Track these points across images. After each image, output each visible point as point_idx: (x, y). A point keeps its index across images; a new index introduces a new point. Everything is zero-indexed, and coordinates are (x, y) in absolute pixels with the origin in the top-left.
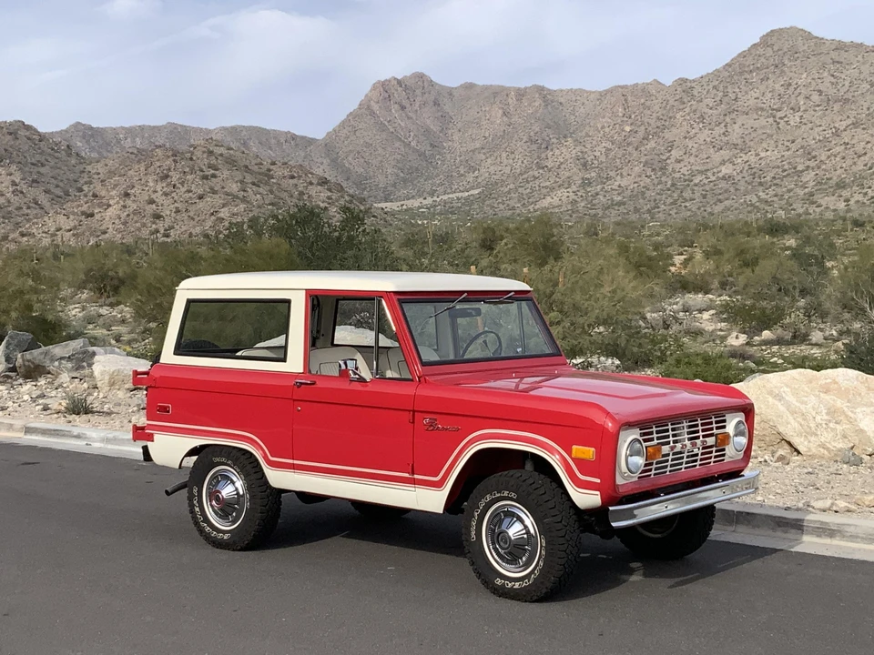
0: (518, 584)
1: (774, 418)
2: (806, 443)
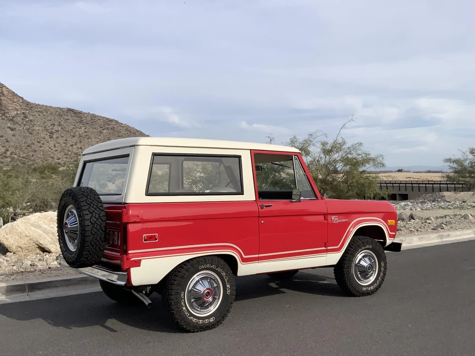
0: (372, 287)
1: (37, 237)
2: (55, 247)
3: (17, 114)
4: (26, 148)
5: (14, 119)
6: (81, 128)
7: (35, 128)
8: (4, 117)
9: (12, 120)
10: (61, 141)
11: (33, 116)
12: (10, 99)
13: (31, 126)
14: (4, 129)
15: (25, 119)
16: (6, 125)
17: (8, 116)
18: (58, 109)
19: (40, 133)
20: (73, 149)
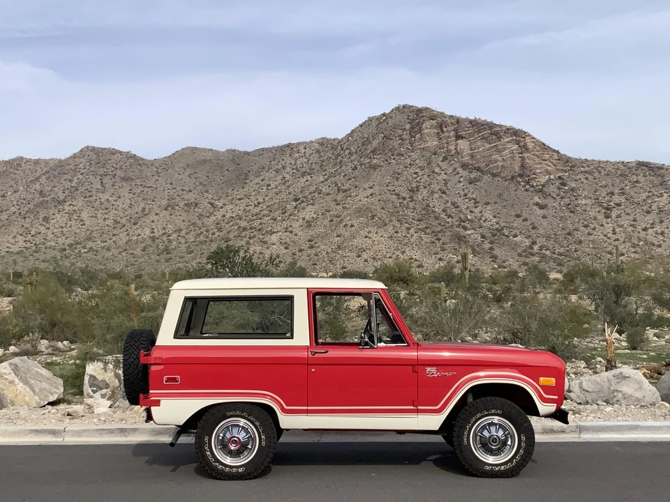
0: (502, 467)
3: (550, 180)
4: (565, 238)
5: (545, 189)
6: (662, 195)
7: (580, 202)
8: (528, 187)
9: (541, 191)
10: (625, 221)
11: (576, 180)
12: (537, 156)
13: (573, 198)
14: (528, 207)
15: (563, 187)
16: (532, 201)
17: (535, 184)
18: (620, 165)
19: (588, 210)
20: (647, 235)
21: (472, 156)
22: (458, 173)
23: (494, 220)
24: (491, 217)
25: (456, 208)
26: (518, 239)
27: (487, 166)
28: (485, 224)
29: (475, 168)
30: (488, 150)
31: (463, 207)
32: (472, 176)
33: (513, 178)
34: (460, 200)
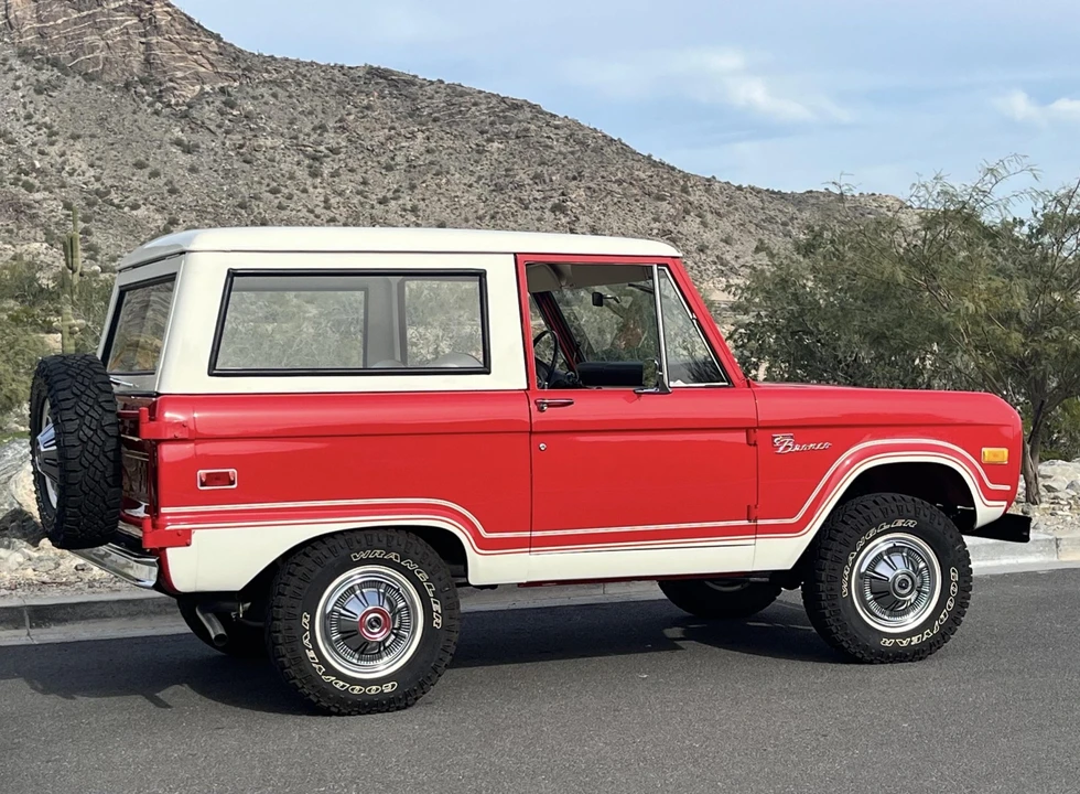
3: (203, 93)
4: (235, 214)
5: (194, 113)
6: (413, 136)
7: (261, 141)
8: (159, 106)
9: (185, 116)
10: (348, 184)
11: (254, 98)
12: (177, 43)
13: (249, 134)
14: (160, 147)
15: (229, 110)
16: (168, 135)
17: (173, 102)
18: (336, 71)
19: (277, 158)
20: (387, 211)
21: (42, 35)
22: (11, 69)
23: (92, 172)
24: (85, 166)
25: (9, 143)
26: (141, 213)
27: (74, 56)
28: (70, 181)
29: (48, 59)
30: (75, 24)
31: (24, 143)
32: (44, 76)
33: (127, 86)
34: (17, 126)
